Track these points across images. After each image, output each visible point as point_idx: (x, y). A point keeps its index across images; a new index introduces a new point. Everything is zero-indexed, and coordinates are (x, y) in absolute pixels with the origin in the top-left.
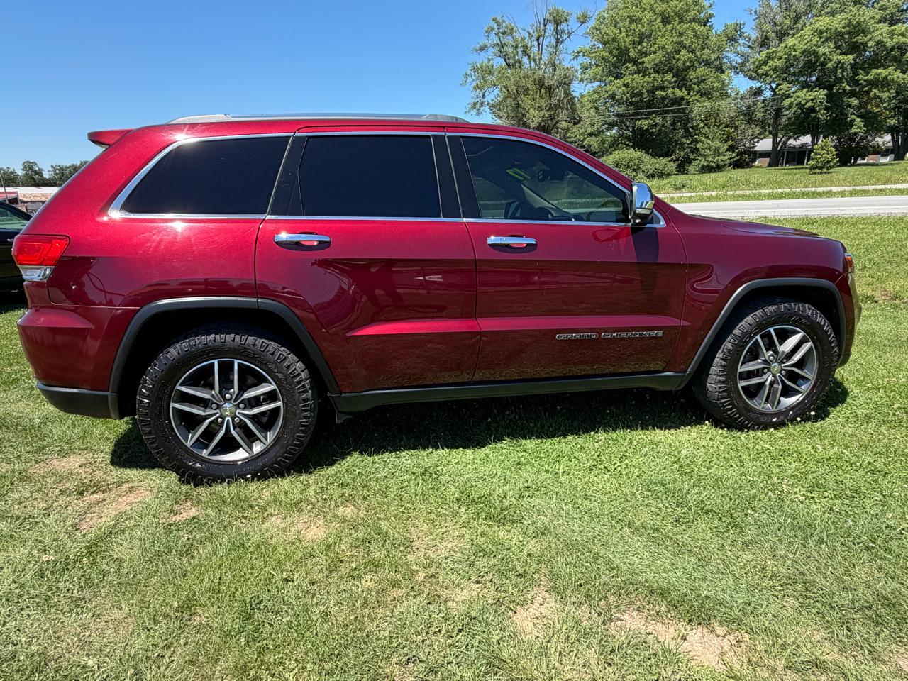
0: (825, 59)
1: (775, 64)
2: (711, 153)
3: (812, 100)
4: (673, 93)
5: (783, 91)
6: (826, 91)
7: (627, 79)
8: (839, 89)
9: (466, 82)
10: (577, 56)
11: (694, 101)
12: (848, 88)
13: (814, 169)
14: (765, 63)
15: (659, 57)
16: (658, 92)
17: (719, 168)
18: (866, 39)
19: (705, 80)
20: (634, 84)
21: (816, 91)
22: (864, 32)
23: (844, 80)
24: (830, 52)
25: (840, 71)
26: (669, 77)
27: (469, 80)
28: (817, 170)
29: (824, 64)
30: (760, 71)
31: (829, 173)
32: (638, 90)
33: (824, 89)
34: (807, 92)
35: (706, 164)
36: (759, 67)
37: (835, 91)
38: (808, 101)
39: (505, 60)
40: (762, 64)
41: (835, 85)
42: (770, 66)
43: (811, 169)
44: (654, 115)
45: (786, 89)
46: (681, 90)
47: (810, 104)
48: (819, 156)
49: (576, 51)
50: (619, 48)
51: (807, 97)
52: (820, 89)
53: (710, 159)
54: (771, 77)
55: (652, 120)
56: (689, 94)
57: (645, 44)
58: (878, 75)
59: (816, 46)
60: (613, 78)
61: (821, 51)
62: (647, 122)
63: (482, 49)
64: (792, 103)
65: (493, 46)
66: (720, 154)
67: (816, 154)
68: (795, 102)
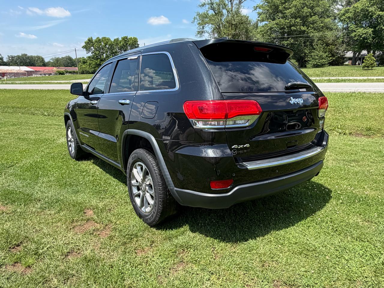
0: (372, 13)
1: (348, 15)
2: (318, 58)
3: (365, 33)
4: (300, 28)
5: (352, 29)
6: (372, 29)
7: (277, 21)
8: (379, 28)
9: (194, 21)
10: (256, 9)
11: (310, 32)
12: (383, 27)
14: (344, 15)
15: (293, 10)
16: (292, 28)
17: (322, 66)
19: (316, 22)
20: (281, 23)
21: (368, 29)
23: (382, 24)
24: (375, 10)
25: (379, 19)
26: (298, 20)
27: (196, 20)
28: (366, 68)
29: (371, 16)
30: (342, 19)
31: (372, 70)
32: (282, 26)
33: (371, 28)
34: (363, 29)
35: (315, 63)
36: (341, 17)
37: (377, 29)
38: (363, 34)
39: (214, 11)
40: (342, 15)
41: (377, 26)
42: (346, 16)
43: (363, 68)
44: (290, 39)
45: (353, 28)
46: (304, 26)
48: (367, 61)
49: (255, 6)
50: (274, 5)
51: (364, 32)
52: (369, 28)
53: (317, 61)
54: (347, 21)
55: (289, 41)
56: (308, 29)
57: (287, 4)
59: (368, 7)
60: (271, 20)
61: (370, 9)
62: (287, 42)
63: (203, 5)
64: (356, 35)
65: (208, 4)
66: (323, 59)
67: (366, 60)
68: (357, 34)
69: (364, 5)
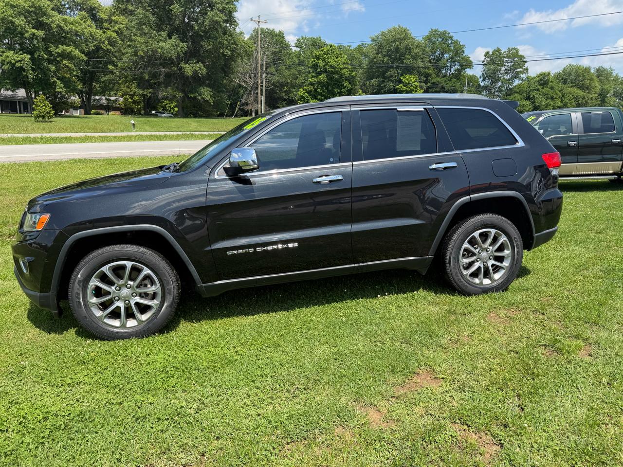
0: (21, 29)
3: (20, 61)
6: (29, 56)
8: (39, 56)
12: (45, 56)
13: (38, 117)
18: (48, 21)
21: (21, 54)
22: (45, 14)
23: (41, 50)
24: (24, 25)
25: (36, 41)
28: (41, 119)
29: (22, 34)
31: (51, 122)
33: (27, 54)
34: (14, 53)
37: (36, 57)
38: (17, 62)
41: (35, 52)
43: (36, 118)
47: (18, 64)
48: (40, 108)
51: (15, 58)
52: (24, 53)
58: (65, 50)
59: (12, 17)
61: (17, 22)
67: (37, 106)
68: (7, 61)
69: (4, 12)
